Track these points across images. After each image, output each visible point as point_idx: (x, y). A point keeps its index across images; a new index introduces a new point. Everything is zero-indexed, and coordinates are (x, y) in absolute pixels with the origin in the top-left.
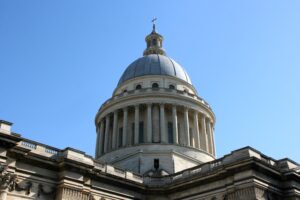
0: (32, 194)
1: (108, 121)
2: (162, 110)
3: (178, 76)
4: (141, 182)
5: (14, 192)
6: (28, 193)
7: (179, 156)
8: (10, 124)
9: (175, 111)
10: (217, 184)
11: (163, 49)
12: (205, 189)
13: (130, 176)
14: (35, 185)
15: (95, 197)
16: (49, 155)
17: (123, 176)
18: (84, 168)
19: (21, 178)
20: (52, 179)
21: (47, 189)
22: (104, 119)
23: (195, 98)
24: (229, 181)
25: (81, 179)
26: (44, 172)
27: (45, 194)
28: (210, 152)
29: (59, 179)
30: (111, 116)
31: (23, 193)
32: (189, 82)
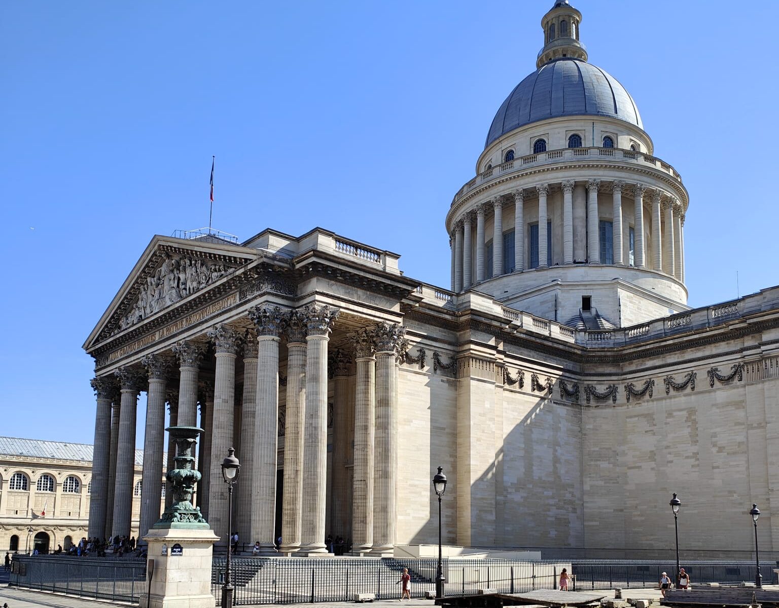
0: (426, 368)
1: (467, 228)
2: (593, 196)
3: (620, 115)
4: (572, 341)
5: (405, 366)
6: (422, 367)
7: (629, 289)
8: (396, 256)
9: (618, 196)
10: (723, 347)
11: (582, 44)
12: (699, 354)
13: (556, 332)
14: (429, 354)
15: (510, 370)
16: (441, 303)
17: (546, 333)
18: (497, 324)
19: (412, 343)
20: (450, 344)
21: (444, 360)
22: (461, 224)
23: (658, 166)
24: (749, 342)
25: (492, 342)
26: (436, 332)
27: (443, 367)
28: (678, 276)
29: (457, 343)
30: (472, 216)
31: (416, 367)
32: (641, 126)
